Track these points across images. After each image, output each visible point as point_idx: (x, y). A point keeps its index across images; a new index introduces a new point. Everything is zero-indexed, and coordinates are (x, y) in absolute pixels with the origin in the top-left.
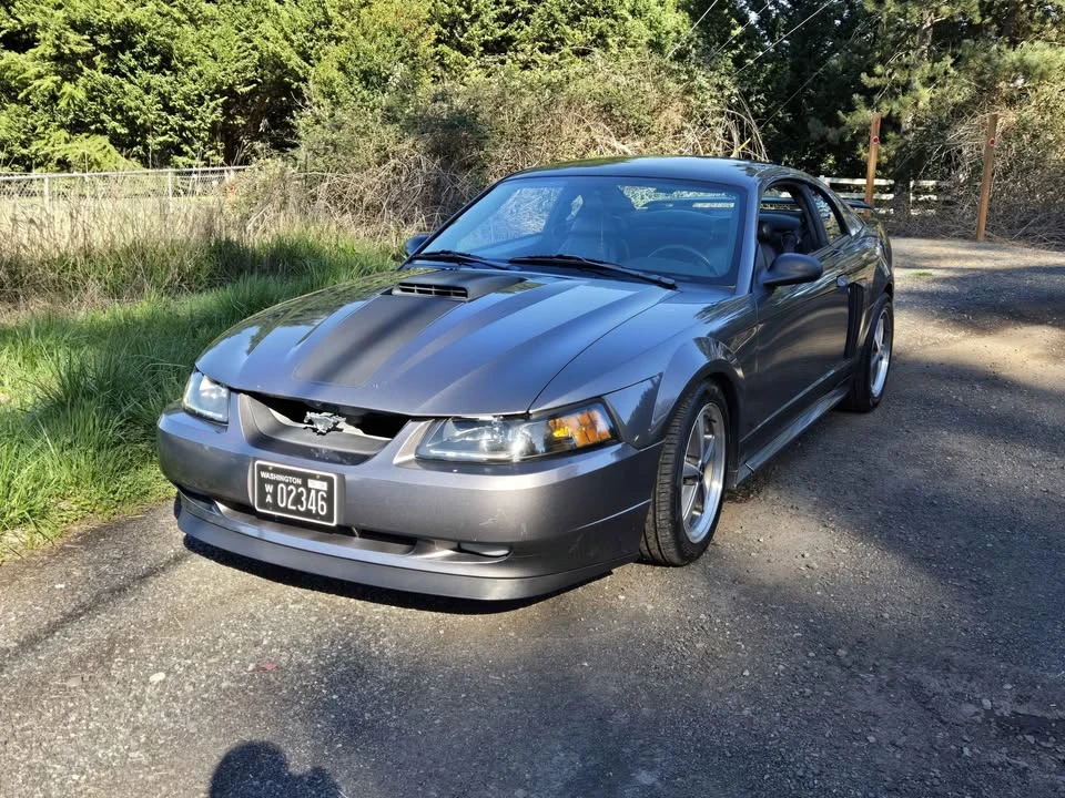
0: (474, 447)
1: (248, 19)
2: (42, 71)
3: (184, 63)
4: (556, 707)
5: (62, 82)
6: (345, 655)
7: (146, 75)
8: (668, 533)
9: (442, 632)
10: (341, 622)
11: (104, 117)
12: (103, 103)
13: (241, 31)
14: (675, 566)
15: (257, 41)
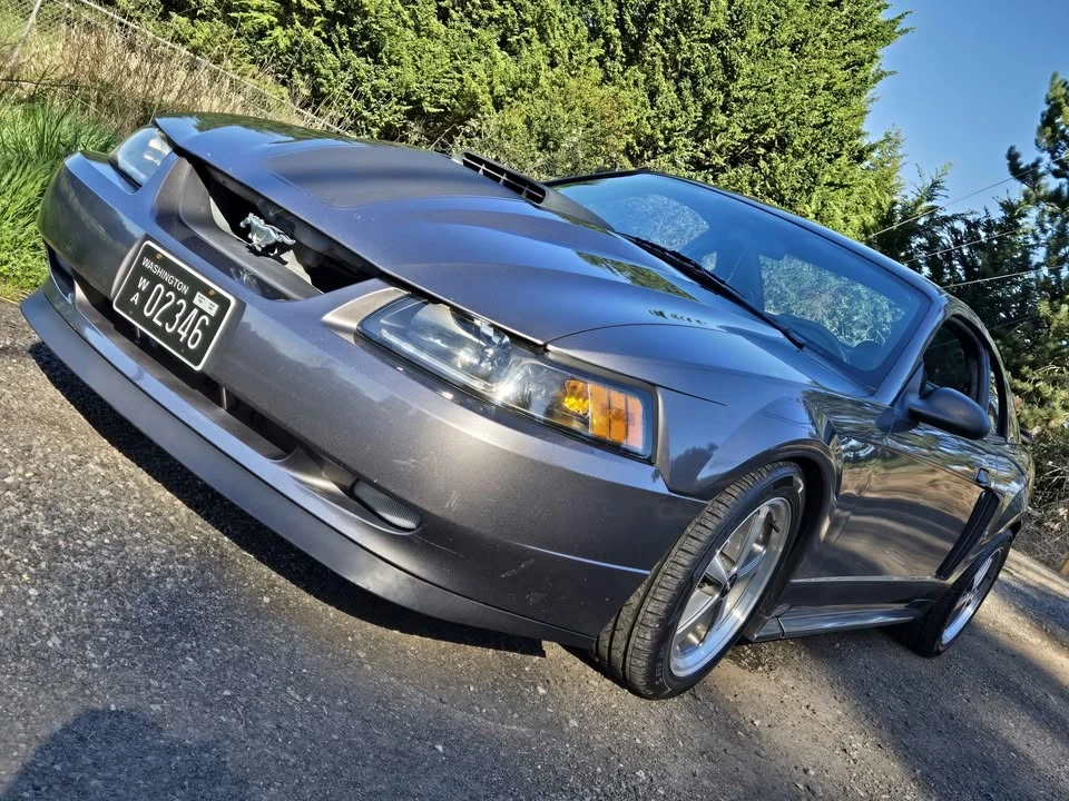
0: (446, 356)
1: (468, 52)
2: (266, 6)
3: (390, 61)
4: (356, 785)
5: (278, 24)
6: (105, 552)
7: (351, 54)
8: (648, 636)
9: (266, 600)
10: (137, 514)
11: (295, 72)
12: (299, 61)
13: (456, 59)
14: (634, 691)
15: (466, 75)
